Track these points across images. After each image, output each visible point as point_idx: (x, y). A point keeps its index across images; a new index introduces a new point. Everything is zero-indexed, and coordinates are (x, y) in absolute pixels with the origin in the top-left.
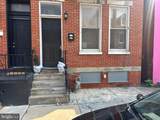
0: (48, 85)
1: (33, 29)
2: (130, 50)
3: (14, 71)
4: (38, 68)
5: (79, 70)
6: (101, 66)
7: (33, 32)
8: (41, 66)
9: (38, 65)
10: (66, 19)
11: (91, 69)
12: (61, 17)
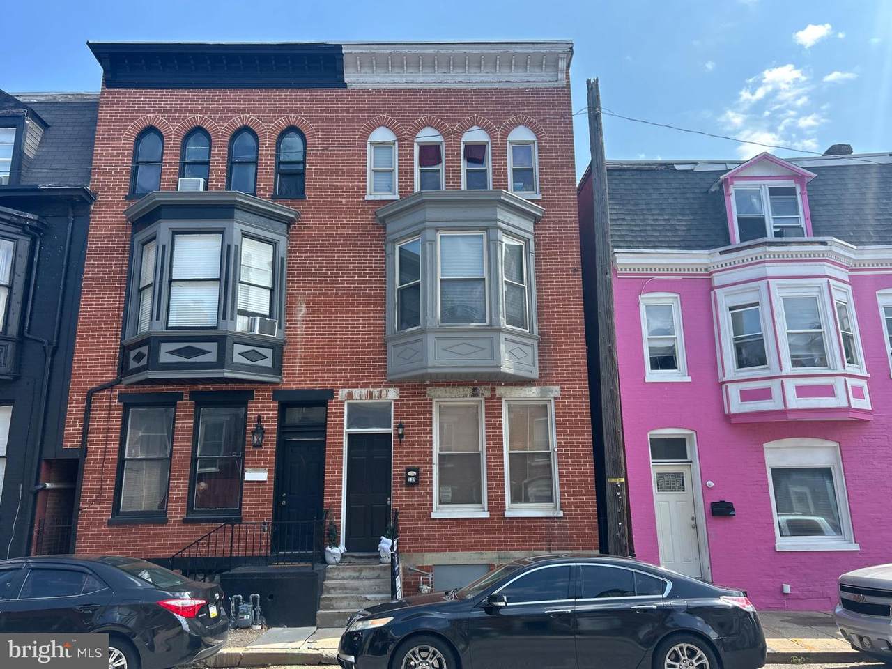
0: (357, 589)
1: (329, 461)
2: (562, 508)
3: (284, 559)
4: (336, 552)
5: (430, 559)
6: (489, 547)
7: (328, 469)
8: (342, 549)
9: (337, 545)
10: (401, 436)
11: (462, 557)
12: (391, 430)
